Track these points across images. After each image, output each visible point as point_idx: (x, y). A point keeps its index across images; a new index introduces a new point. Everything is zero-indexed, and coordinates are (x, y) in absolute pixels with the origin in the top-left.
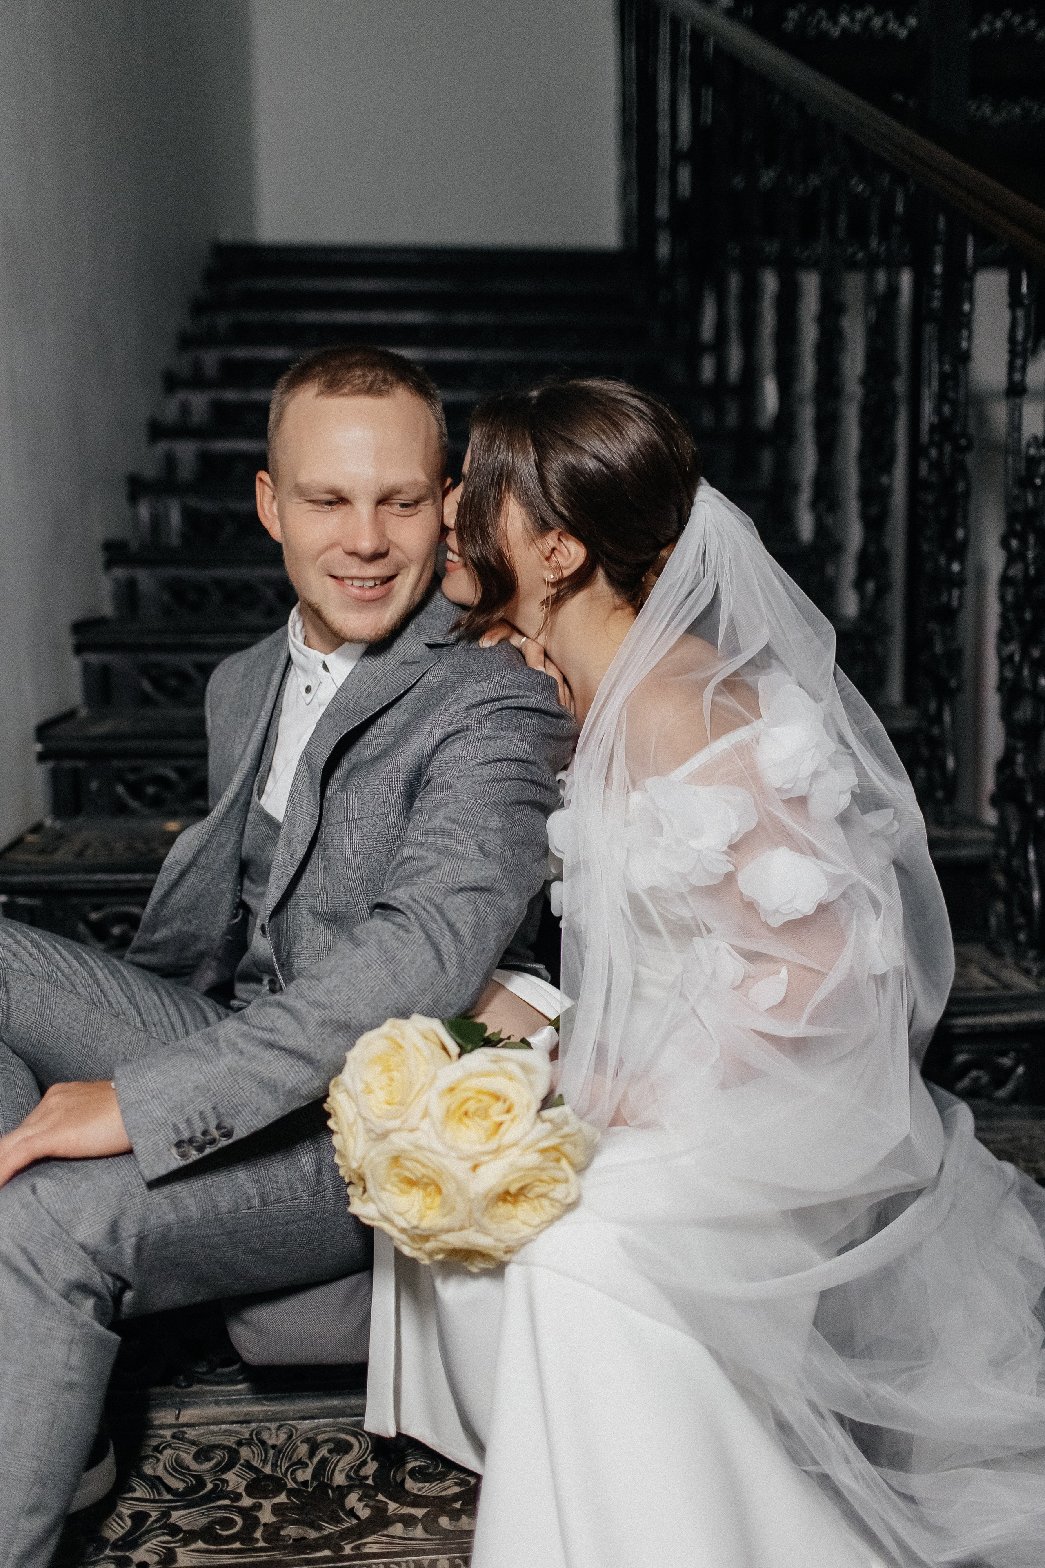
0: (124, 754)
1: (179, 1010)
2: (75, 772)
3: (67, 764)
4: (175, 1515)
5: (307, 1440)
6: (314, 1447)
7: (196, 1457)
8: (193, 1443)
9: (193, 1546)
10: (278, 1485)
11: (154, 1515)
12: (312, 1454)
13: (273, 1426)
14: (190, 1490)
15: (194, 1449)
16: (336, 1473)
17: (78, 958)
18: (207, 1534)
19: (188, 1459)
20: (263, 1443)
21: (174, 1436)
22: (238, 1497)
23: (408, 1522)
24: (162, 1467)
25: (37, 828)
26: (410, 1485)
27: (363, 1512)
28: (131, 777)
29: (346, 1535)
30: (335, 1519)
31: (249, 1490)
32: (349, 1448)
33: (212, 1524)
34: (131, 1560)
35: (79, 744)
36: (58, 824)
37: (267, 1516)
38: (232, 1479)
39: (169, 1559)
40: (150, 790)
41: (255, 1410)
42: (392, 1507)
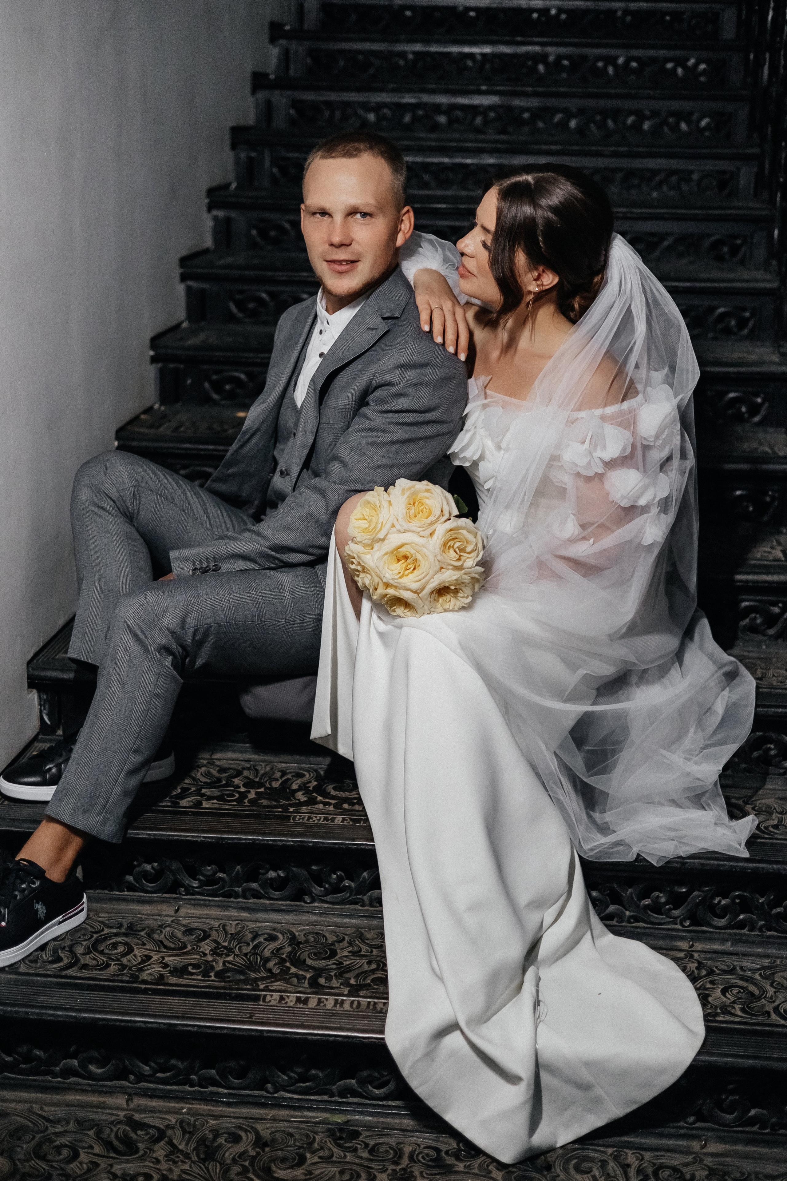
0: (212, 361)
2: (176, 370)
3: (171, 366)
5: (281, 771)
6: (284, 774)
7: (219, 772)
8: (218, 766)
9: (212, 802)
10: (260, 785)
11: (193, 789)
12: (282, 777)
13: (263, 764)
14: (212, 783)
15: (217, 769)
16: (294, 784)
18: (220, 798)
19: (214, 772)
20: (257, 770)
21: (208, 763)
22: (239, 787)
23: (326, 804)
24: (199, 774)
25: (149, 410)
26: (333, 793)
27: (303, 799)
28: (214, 377)
29: (292, 805)
30: (288, 799)
31: (245, 785)
32: (303, 776)
33: (223, 795)
34: (179, 803)
35: (179, 352)
36: (163, 408)
37: (252, 795)
38: (236, 781)
39: (198, 804)
40: (228, 387)
41: (255, 757)
42: (319, 798)
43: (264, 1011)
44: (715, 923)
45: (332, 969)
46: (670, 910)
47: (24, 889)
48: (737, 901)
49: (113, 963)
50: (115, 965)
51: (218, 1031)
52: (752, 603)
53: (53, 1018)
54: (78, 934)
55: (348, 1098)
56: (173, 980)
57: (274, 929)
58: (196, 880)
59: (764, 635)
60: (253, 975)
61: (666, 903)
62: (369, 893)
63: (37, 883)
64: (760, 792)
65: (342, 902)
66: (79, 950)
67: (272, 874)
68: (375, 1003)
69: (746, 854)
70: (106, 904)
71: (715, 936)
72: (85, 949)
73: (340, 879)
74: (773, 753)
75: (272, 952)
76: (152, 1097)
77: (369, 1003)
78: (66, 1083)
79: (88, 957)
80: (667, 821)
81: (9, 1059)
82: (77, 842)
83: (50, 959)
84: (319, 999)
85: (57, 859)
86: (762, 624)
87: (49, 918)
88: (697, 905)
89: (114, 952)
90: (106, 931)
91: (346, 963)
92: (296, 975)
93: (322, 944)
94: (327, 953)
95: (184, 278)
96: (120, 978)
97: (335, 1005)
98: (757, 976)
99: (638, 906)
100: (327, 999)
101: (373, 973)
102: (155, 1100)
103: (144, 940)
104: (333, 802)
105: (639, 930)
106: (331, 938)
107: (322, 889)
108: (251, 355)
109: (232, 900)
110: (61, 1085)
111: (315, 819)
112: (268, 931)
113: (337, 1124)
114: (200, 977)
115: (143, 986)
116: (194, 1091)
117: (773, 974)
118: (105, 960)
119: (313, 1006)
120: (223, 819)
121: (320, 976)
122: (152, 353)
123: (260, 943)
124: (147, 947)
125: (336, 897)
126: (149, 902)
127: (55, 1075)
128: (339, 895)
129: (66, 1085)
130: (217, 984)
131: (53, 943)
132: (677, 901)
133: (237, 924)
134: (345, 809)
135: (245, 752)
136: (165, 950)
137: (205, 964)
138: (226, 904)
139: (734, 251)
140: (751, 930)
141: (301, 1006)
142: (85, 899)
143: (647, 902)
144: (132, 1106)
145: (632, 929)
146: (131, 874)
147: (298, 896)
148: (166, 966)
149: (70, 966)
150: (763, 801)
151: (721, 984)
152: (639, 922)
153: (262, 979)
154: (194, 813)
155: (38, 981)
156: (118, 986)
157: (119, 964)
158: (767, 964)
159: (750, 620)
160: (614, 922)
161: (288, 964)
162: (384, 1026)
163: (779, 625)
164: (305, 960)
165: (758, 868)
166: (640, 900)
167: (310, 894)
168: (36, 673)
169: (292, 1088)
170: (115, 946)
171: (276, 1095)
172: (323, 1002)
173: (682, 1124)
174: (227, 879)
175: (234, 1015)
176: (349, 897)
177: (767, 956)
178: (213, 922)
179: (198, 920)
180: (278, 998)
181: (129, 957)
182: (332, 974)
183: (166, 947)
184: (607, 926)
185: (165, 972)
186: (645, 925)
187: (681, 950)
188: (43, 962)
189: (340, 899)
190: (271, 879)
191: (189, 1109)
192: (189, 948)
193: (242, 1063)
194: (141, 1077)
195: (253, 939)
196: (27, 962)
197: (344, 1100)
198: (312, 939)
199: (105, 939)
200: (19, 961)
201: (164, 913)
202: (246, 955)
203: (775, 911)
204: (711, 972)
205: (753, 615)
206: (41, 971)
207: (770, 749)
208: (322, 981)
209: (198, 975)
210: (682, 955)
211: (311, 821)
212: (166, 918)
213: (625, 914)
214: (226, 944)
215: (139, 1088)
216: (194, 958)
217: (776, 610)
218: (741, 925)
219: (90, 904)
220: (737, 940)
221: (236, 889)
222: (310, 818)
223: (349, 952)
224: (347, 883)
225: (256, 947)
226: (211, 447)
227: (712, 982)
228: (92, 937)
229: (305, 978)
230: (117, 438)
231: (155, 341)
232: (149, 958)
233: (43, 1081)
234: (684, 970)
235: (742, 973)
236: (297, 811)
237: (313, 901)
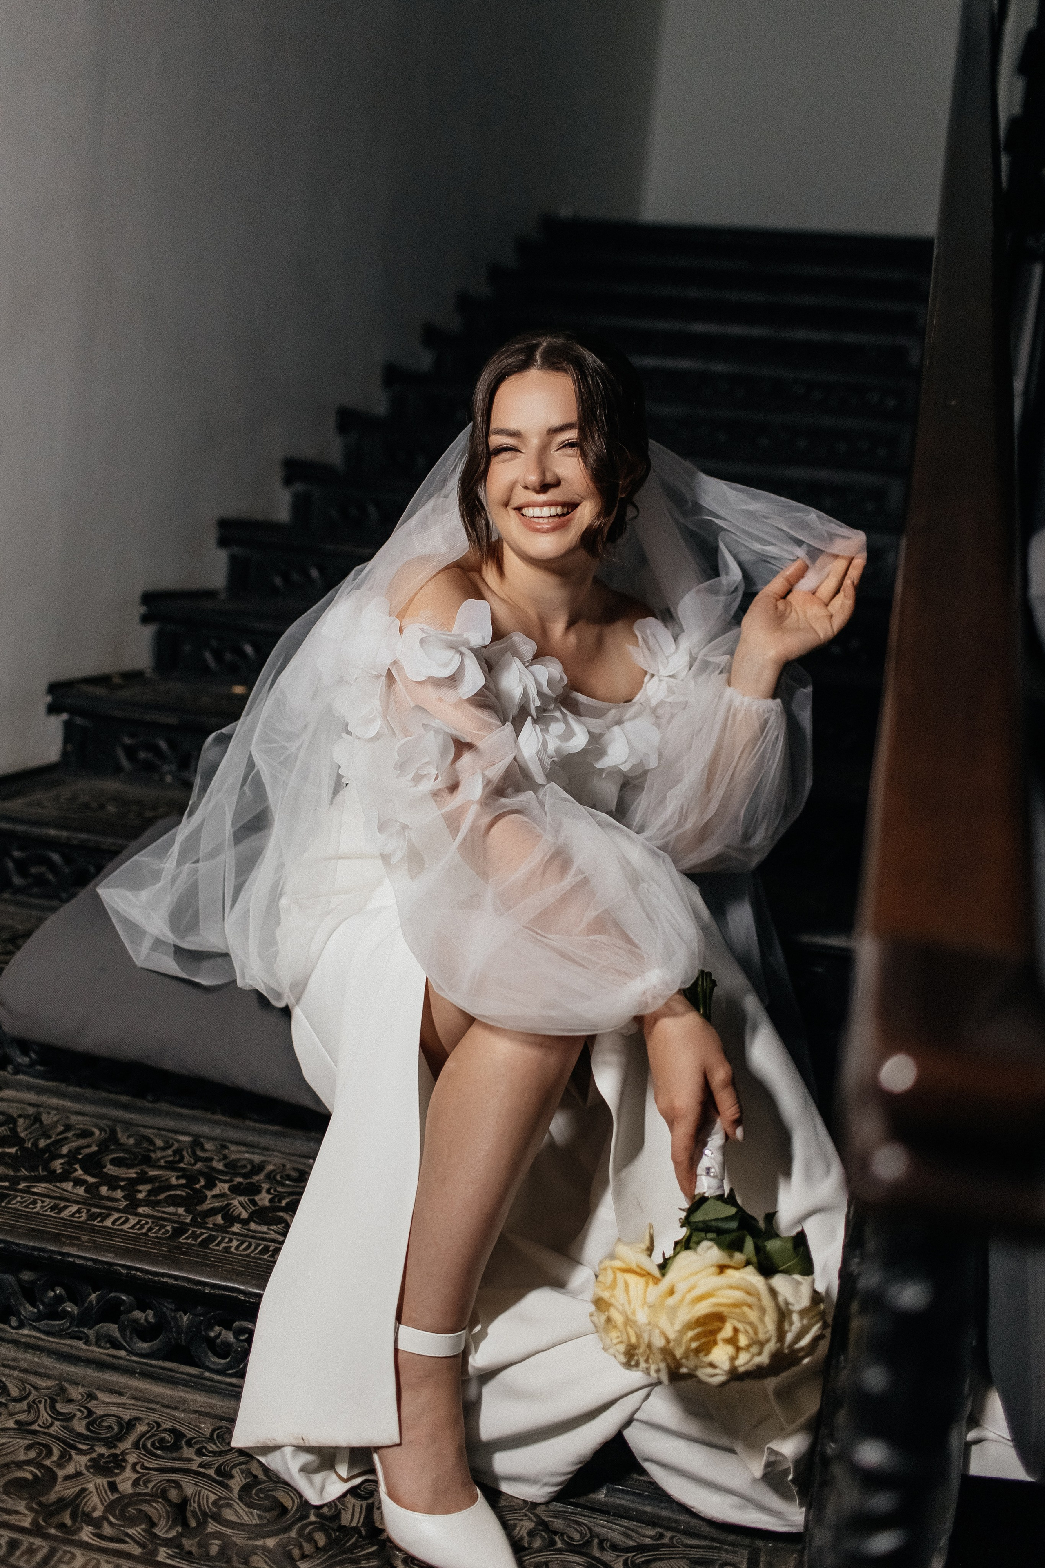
2: (174, 634)
5: (67, 1126)
12: (61, 1133)
13: (55, 1113)
16: (66, 1146)
20: (37, 1120)
23: (78, 1182)
26: (107, 1166)
27: (56, 1171)
29: (26, 1179)
30: (35, 1169)
32: (88, 1135)
42: (78, 1172)
62: (97, 1327)
65: (61, 1334)
73: (59, 1300)
104: (91, 1180)
107: (35, 1310)
111: (38, 1205)
125: (52, 1325)
128: (57, 1323)
167: (18, 1314)
176: (69, 1327)
189: (57, 1328)
211: (30, 1208)
222: (33, 1203)
224: (69, 1307)
230: (51, 693)
236: (27, 1191)
237: (21, 1325)
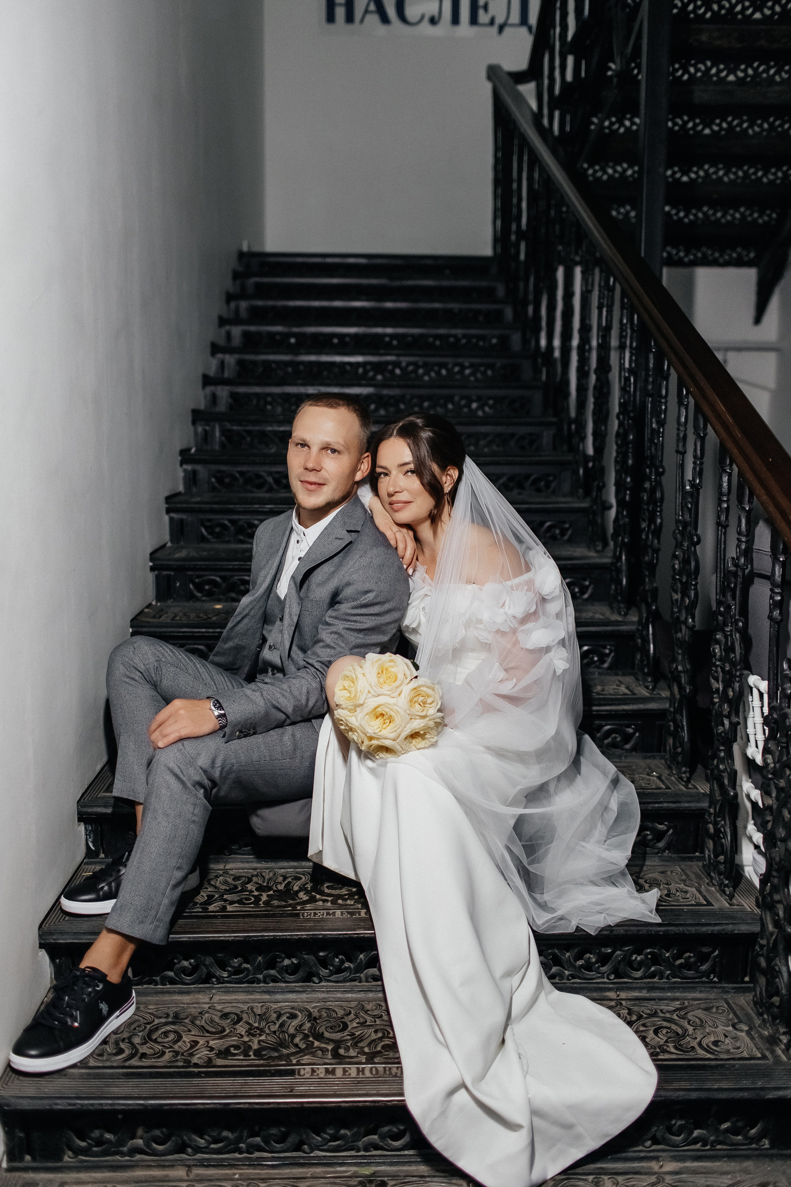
0: (194, 569)
1: (232, 684)
2: (168, 576)
3: (165, 573)
4: (225, 897)
5: (282, 876)
6: (285, 878)
7: (234, 879)
8: (232, 875)
9: (234, 905)
10: (270, 889)
11: (217, 896)
12: (284, 880)
13: (267, 871)
14: (230, 889)
15: (232, 877)
16: (294, 886)
17: (189, 658)
18: (240, 902)
19: (230, 880)
20: (263, 876)
21: (223, 873)
22: (253, 892)
23: (325, 901)
24: (218, 882)
25: (149, 606)
26: (326, 891)
27: (305, 898)
28: (197, 580)
29: (298, 904)
30: (294, 899)
31: (257, 890)
32: (300, 878)
33: (242, 899)
34: (208, 909)
35: (172, 563)
36: (159, 604)
37: (264, 898)
38: (249, 886)
39: (224, 909)
40: (207, 587)
41: (259, 865)
42: (318, 896)
43: (302, 1084)
44: (633, 975)
45: (347, 1040)
46: (599, 967)
47: (91, 992)
48: (649, 956)
49: (167, 1051)
50: (169, 1052)
51: (266, 1106)
52: (613, 727)
53: (123, 1107)
54: (133, 1027)
55: (371, 1151)
56: (220, 1062)
57: (293, 1008)
58: (225, 971)
59: (622, 749)
60: (285, 1051)
61: (596, 962)
62: (365, 972)
63: (101, 986)
64: (645, 868)
65: (344, 981)
66: (137, 1040)
67: (287, 962)
68: (390, 1068)
69: (659, 920)
70: (152, 997)
71: (634, 985)
72: (141, 1039)
73: (342, 962)
74: (650, 837)
75: (296, 1029)
76: (207, 1166)
77: (385, 1068)
78: (134, 1161)
79: (145, 1046)
80: (595, 898)
81: (83, 1144)
82: (131, 948)
83: (114, 1051)
84: (344, 1068)
85: (116, 964)
86: (620, 741)
87: (110, 1013)
88: (620, 962)
89: (166, 1040)
90: (157, 1021)
91: (357, 1033)
92: (321, 1049)
93: (334, 1018)
94: (340, 1026)
95: (168, 511)
96: (175, 1064)
97: (358, 1074)
98: (675, 1017)
99: (574, 967)
100: (350, 1068)
101: (382, 1041)
102: (211, 1168)
103: (190, 1027)
104: (330, 899)
105: (576, 985)
106: (341, 1013)
107: (328, 971)
108: (225, 563)
109: (255, 985)
110: (129, 1163)
111: (319, 914)
112: (288, 1010)
113: (366, 1176)
114: (241, 1057)
115: (196, 1070)
116: (243, 1158)
117: (686, 1014)
118: (160, 1048)
119: (341, 1076)
120: (247, 920)
121: (340, 1047)
122: (151, 564)
123: (284, 1021)
124: (193, 1033)
125: (338, 977)
126: (188, 993)
127: (123, 1154)
128: (341, 975)
129: (133, 1163)
130: (257, 1062)
131: (114, 1037)
132: (604, 960)
133: (262, 1006)
134: (340, 905)
135: (252, 862)
136: (208, 1035)
137: (243, 1044)
138: (251, 989)
139: (547, 486)
140: (660, 979)
141: (330, 1076)
142: (134, 994)
143: (580, 962)
144: (192, 1176)
145: (572, 985)
146: (172, 971)
147: (307, 979)
148: (212, 1049)
149: (131, 1057)
150: (650, 875)
151: (651, 1026)
152: (575, 978)
153: (293, 1054)
154: (223, 917)
155: (107, 1073)
156: (175, 1072)
157: (173, 1051)
158: (679, 1006)
159: (612, 739)
160: (557, 980)
161: (311, 1039)
162: (402, 1089)
163: (632, 742)
164: (323, 1033)
165: (668, 930)
166: (575, 961)
167: (318, 975)
168: (85, 810)
169: (325, 1147)
170: (166, 1034)
171: (312, 1155)
172: (347, 1071)
173: (640, 1148)
174: (251, 968)
175: (276, 1090)
176: (349, 976)
177: (677, 999)
178: (242, 1006)
179: (230, 1005)
180: (310, 1070)
181: (179, 1044)
182: (349, 1044)
183: (208, 1032)
184: (553, 984)
185: (212, 1055)
186: (580, 981)
187: (611, 1000)
188: (109, 1055)
189: (342, 978)
190: (287, 966)
191: (240, 1174)
192: (228, 1031)
193: (283, 1129)
194: (198, 1150)
195: (278, 1018)
196: (95, 1056)
197: (368, 1154)
198: (325, 1015)
199: (157, 1029)
200: (88, 1056)
201: (202, 1001)
202: (275, 1032)
203: (678, 962)
204: (640, 1017)
205: (614, 735)
206: (108, 1064)
207: (647, 835)
208: (342, 1051)
209: (240, 1056)
210: (613, 1003)
211: (317, 917)
212: (204, 1006)
213: (565, 973)
214: (256, 1025)
215: (196, 1160)
216: (233, 1040)
217: (630, 730)
218: (653, 976)
219: (139, 998)
220: (651, 989)
221: (258, 976)
222: (315, 914)
223: (358, 1023)
224: (347, 964)
225: (282, 1025)
226: (204, 630)
227: (644, 1025)
228: (146, 1027)
229: (328, 1050)
230: (132, 626)
231: (153, 556)
232: (196, 1043)
233: (113, 1161)
234: (619, 1015)
235: (663, 1015)
236: (303, 909)
237: (320, 981)
